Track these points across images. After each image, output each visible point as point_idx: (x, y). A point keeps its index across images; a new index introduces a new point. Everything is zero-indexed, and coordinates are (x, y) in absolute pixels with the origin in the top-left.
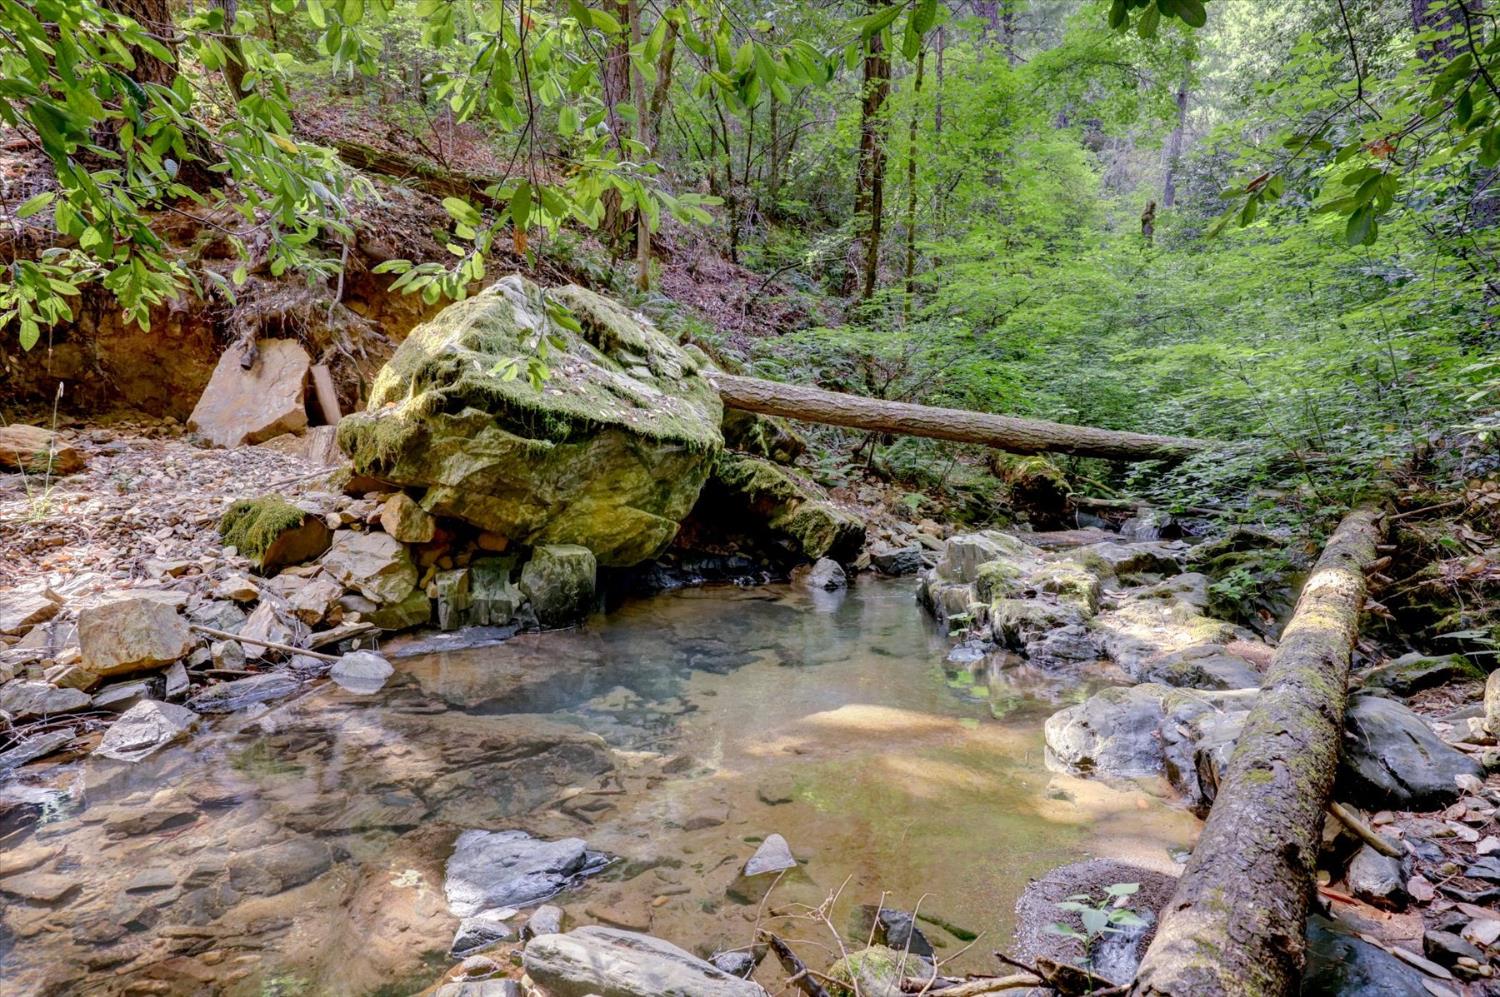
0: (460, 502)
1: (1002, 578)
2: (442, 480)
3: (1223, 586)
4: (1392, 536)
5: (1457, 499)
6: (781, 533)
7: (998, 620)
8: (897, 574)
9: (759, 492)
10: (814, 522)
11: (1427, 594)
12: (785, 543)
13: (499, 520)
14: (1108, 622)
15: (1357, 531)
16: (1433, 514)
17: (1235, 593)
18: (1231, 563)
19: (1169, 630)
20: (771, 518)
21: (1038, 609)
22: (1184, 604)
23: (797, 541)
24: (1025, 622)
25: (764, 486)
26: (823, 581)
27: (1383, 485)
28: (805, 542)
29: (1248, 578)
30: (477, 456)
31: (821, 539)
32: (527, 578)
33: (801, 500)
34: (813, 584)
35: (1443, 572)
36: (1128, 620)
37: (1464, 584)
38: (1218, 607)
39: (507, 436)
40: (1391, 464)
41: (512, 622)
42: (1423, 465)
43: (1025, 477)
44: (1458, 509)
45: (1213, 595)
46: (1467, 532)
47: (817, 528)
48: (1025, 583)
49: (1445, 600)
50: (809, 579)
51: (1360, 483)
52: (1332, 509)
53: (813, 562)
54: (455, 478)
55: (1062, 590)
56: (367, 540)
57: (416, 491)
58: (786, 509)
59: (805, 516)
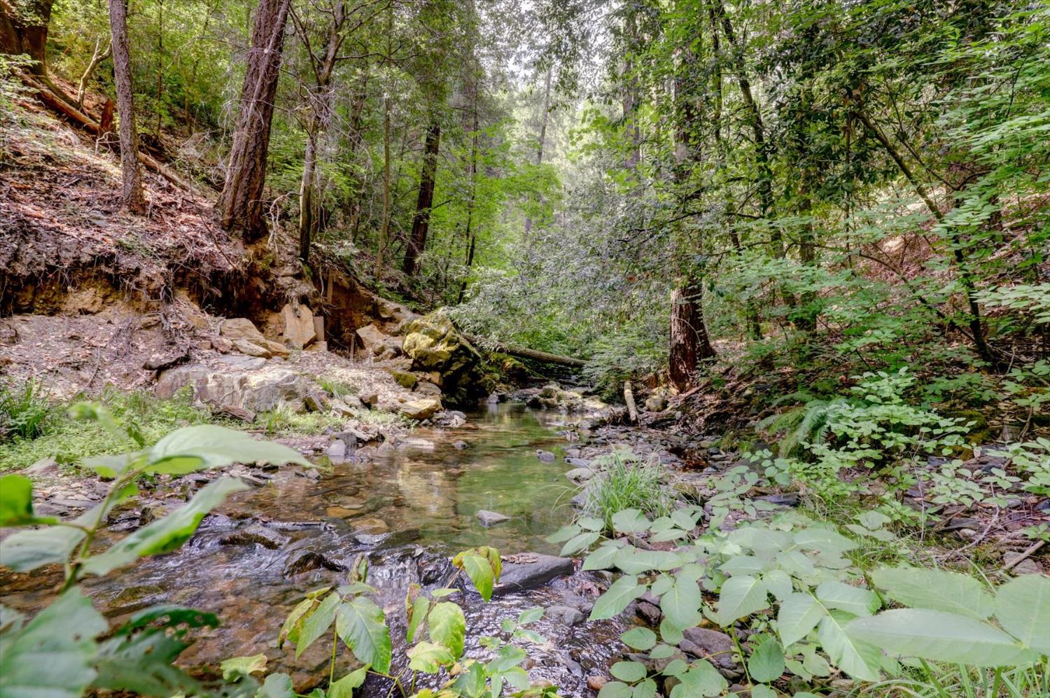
0: (453, 375)
1: (564, 396)
2: (452, 369)
4: (633, 385)
5: (640, 379)
6: (478, 386)
7: (565, 405)
10: (489, 382)
12: (482, 389)
14: (586, 404)
15: (628, 384)
16: (637, 382)
18: (601, 393)
19: (596, 405)
20: (474, 381)
21: (574, 401)
22: (597, 401)
24: (572, 404)
25: (474, 371)
26: (495, 402)
27: (630, 376)
28: (487, 389)
30: (461, 363)
31: (490, 388)
33: (483, 375)
34: (490, 403)
35: (640, 392)
36: (589, 404)
39: (466, 359)
40: (630, 372)
44: (641, 381)
45: (601, 399)
46: (643, 385)
47: (490, 384)
48: (569, 396)
50: (487, 401)
51: (625, 375)
52: (621, 381)
53: (488, 396)
55: (576, 398)
56: (429, 385)
57: (442, 372)
58: (480, 379)
59: (486, 381)
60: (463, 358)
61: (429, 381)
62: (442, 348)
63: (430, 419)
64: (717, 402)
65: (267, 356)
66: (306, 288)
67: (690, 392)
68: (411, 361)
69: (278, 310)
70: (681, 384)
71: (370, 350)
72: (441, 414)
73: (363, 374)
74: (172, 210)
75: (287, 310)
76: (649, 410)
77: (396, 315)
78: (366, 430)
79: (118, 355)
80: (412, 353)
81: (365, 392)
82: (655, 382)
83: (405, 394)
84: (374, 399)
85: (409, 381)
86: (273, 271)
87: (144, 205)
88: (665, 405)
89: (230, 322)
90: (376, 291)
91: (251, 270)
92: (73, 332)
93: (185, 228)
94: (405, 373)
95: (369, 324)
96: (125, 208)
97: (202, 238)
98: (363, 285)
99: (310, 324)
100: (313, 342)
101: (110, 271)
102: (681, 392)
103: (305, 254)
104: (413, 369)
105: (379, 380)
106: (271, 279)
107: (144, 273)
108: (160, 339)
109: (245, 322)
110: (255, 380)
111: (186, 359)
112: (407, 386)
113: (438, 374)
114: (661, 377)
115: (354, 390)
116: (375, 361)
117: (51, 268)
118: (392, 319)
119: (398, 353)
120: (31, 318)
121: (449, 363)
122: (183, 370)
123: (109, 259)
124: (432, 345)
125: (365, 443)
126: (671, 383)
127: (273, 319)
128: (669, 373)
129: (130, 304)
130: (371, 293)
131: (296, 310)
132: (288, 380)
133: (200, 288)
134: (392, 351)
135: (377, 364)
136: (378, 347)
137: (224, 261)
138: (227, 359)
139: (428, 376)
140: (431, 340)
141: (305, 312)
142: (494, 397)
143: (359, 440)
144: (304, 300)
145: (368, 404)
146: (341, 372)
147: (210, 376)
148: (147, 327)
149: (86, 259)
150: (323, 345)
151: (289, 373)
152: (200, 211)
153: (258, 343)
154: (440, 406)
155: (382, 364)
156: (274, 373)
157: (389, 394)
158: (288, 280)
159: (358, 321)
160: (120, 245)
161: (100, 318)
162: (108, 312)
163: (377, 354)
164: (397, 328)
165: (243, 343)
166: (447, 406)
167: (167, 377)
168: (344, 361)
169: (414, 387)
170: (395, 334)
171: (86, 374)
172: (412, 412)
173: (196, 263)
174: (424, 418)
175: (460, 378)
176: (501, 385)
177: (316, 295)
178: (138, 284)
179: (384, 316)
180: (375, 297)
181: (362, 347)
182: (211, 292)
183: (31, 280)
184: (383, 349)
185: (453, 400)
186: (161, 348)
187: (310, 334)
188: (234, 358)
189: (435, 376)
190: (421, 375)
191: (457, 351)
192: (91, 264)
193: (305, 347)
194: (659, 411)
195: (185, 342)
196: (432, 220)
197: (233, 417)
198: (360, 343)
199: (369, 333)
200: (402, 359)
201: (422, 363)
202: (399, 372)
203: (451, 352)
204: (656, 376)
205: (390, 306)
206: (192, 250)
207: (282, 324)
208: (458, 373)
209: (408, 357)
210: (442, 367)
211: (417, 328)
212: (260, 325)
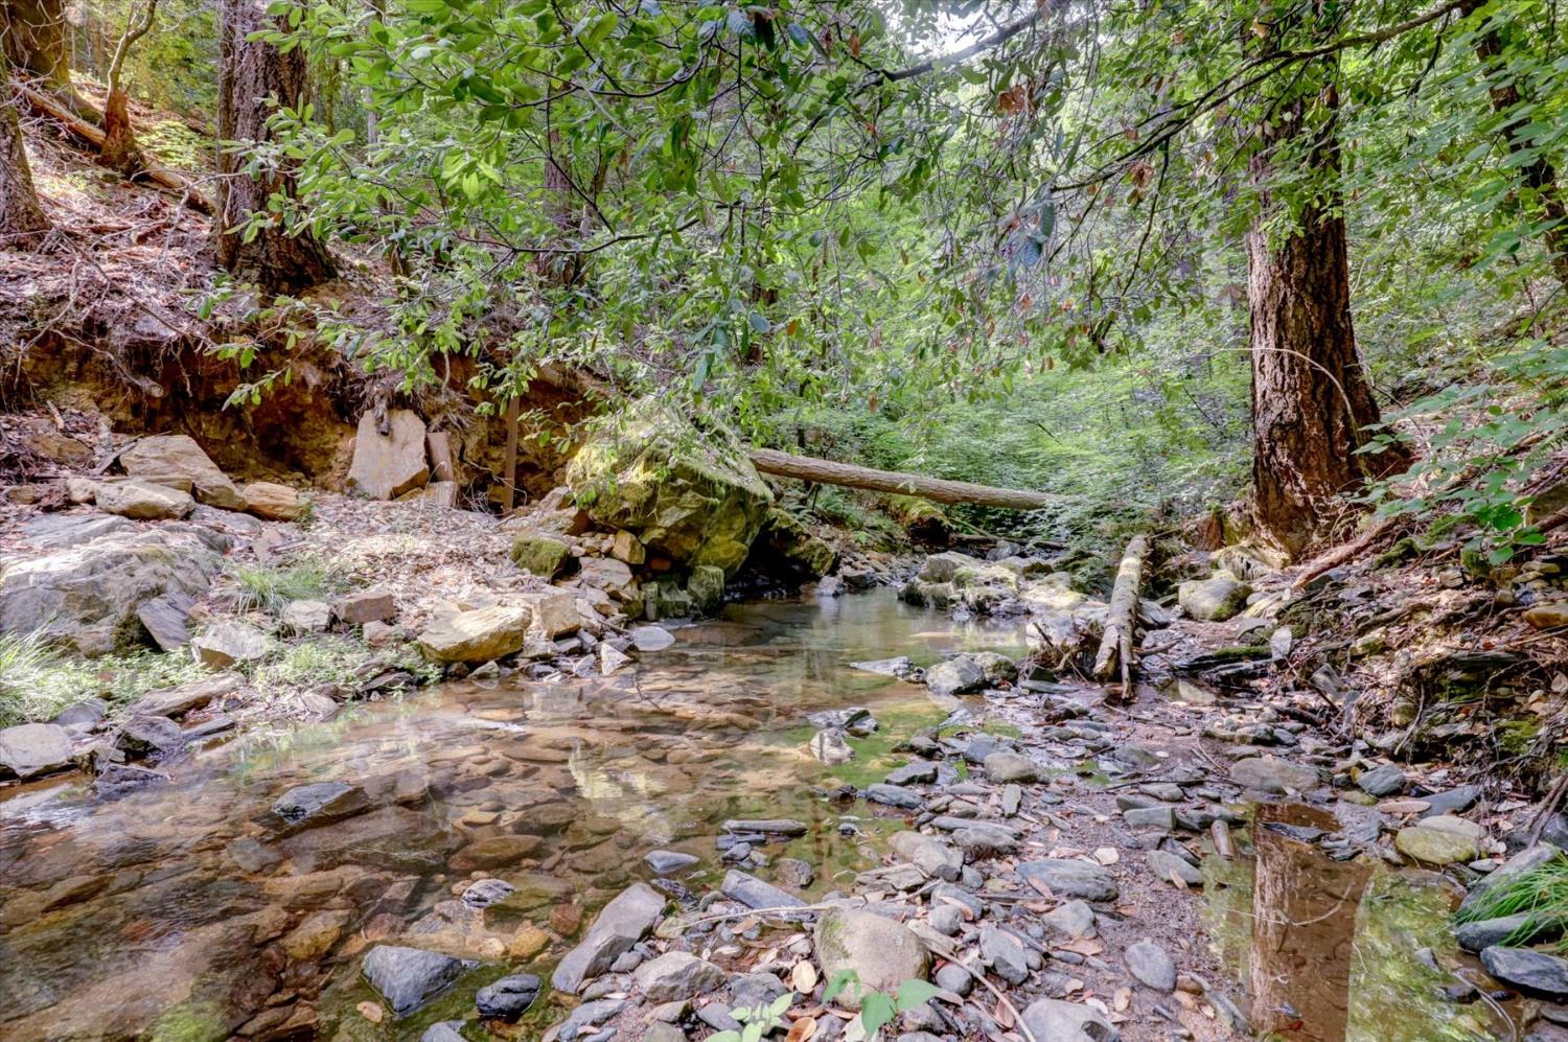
0: (666, 538)
1: (970, 577)
2: (660, 523)
3: (1078, 577)
4: (1152, 545)
5: (1177, 527)
6: (796, 559)
7: (971, 599)
8: (866, 587)
9: (780, 530)
10: (818, 551)
11: (1167, 574)
12: (797, 567)
13: (681, 548)
14: (1027, 596)
15: (1138, 543)
16: (1169, 536)
17: (1083, 580)
18: (1078, 566)
19: (1056, 598)
20: (786, 550)
21: (993, 591)
22: (1061, 586)
23: (806, 565)
24: (988, 598)
25: (784, 526)
26: (831, 591)
27: (1149, 521)
28: (814, 566)
29: (1090, 573)
30: (683, 508)
31: (824, 563)
32: (693, 586)
33: (808, 537)
34: (822, 595)
35: (1173, 563)
36: (1035, 595)
37: (1181, 567)
38: (1076, 587)
39: (699, 496)
40: (1151, 511)
41: (687, 615)
42: (1168, 511)
43: (920, 519)
44: (1178, 533)
45: (1073, 582)
46: (1183, 544)
47: (821, 555)
48: (982, 578)
49: (1174, 575)
50: (817, 591)
51: (1137, 521)
52: (1126, 534)
53: (818, 579)
54: (668, 523)
55: (1002, 581)
56: (607, 563)
57: (637, 531)
58: (798, 543)
59: (812, 548)
60: (689, 495)
61: (609, 554)
62: (634, 475)
64: (1445, 598)
67: (1322, 560)
70: (1294, 537)
75: (364, 422)
76: (1187, 615)
80: (575, 491)
82: (1218, 532)
84: (393, 608)
85: (544, 557)
88: (1238, 602)
89: (147, 446)
94: (557, 539)
102: (1295, 560)
106: (334, 365)
112: (537, 571)
113: (626, 538)
114: (1234, 520)
121: (651, 509)
124: (614, 472)
126: (1265, 534)
128: (1255, 508)
131: (382, 420)
139: (605, 544)
140: (614, 460)
141: (410, 424)
142: (830, 582)
145: (356, 623)
153: (178, 485)
165: (122, 488)
169: (557, 571)
174: (483, 660)
177: (434, 391)
182: (137, 389)
185: (681, 597)
189: (622, 544)
190: (589, 541)
194: (1219, 619)
201: (593, 515)
203: (655, 485)
204: (1220, 519)
207: (354, 450)
210: (633, 522)
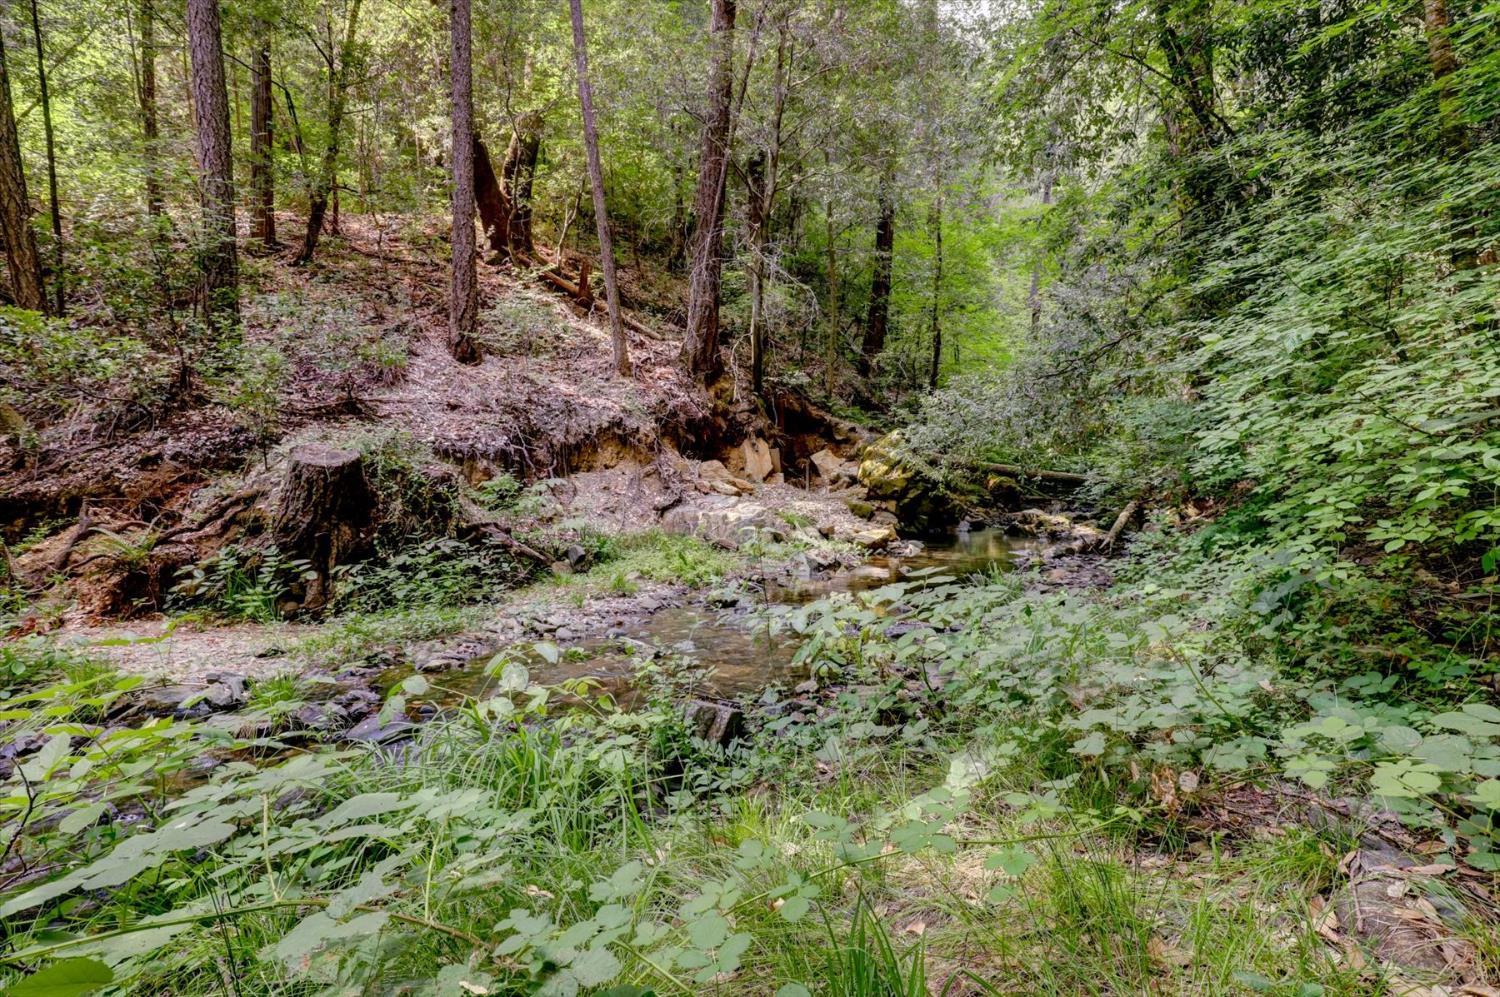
0: (910, 504)
2: (909, 496)
8: (982, 528)
10: (956, 508)
12: (950, 515)
20: (945, 508)
23: (953, 515)
26: (965, 529)
30: (917, 491)
31: (959, 514)
33: (952, 500)
34: (960, 531)
43: (1001, 486)
47: (959, 510)
50: (957, 529)
53: (958, 523)
54: (912, 496)
56: (885, 514)
57: (898, 500)
58: (949, 504)
60: (920, 484)
61: (886, 510)
62: (896, 474)
63: (884, 548)
65: (738, 494)
66: (761, 422)
68: (866, 490)
69: (739, 445)
70: (1201, 503)
71: (825, 478)
72: (895, 544)
73: (820, 506)
74: (648, 366)
75: (746, 445)
77: (852, 435)
78: (825, 557)
79: (634, 500)
80: (866, 481)
81: (823, 524)
83: (859, 523)
84: (832, 530)
85: (864, 511)
86: (732, 409)
87: (629, 366)
89: (705, 465)
90: (829, 410)
91: (714, 411)
92: (604, 484)
93: (662, 383)
94: (861, 503)
95: (823, 448)
96: (617, 373)
97: (676, 391)
98: (814, 404)
99: (768, 457)
100: (771, 474)
101: (620, 432)
102: (1200, 513)
103: (758, 387)
104: (868, 498)
105: (835, 512)
106: (730, 417)
107: (642, 430)
108: (658, 485)
109: (716, 463)
110: (732, 516)
111: (679, 502)
112: (862, 517)
113: (894, 503)
115: (813, 522)
116: (831, 491)
117: (587, 436)
118: (847, 441)
119: (853, 481)
120: (581, 475)
121: (905, 491)
122: (679, 509)
123: (619, 424)
124: (887, 473)
125: (825, 568)
126: (1191, 503)
127: (734, 454)
129: (634, 457)
130: (822, 413)
131: (754, 445)
132: (759, 515)
133: (678, 434)
134: (847, 479)
135: (833, 494)
136: (834, 474)
137: (695, 409)
138: (709, 499)
139: (884, 506)
140: (886, 468)
141: (763, 445)
142: (964, 526)
143: (820, 565)
144: (760, 434)
145: (826, 535)
146: (802, 504)
147: (700, 514)
148: (648, 475)
149: (605, 425)
150: (780, 476)
151: (759, 509)
152: (669, 363)
153: (729, 482)
154: (895, 536)
155: (838, 494)
156: (747, 509)
157: (845, 524)
158: (744, 416)
159: (811, 444)
160: (624, 410)
161: (617, 471)
162: (622, 465)
163: (834, 482)
164: (853, 451)
165: (719, 484)
166: (904, 535)
167: (669, 516)
168: (802, 493)
169: (869, 517)
170: (851, 459)
171: (619, 516)
172: (867, 541)
173: (674, 414)
174: (878, 548)
175: (920, 505)
176: (979, 509)
177: (770, 427)
178: (639, 441)
179: (838, 438)
180: (828, 417)
181: (818, 475)
182: (687, 439)
183: (578, 446)
184: (838, 477)
185: (913, 529)
186: (660, 492)
187: (768, 467)
188: (713, 497)
191: (913, 478)
192: (608, 428)
193: (765, 479)
195: (676, 486)
196: (892, 309)
197: (723, 547)
198: (815, 470)
199: (826, 460)
200: (857, 489)
201: (877, 492)
202: (855, 501)
203: (907, 479)
205: (845, 425)
206: (671, 404)
207: (743, 459)
208: (917, 500)
209: (864, 486)
210: (898, 496)
211: (871, 456)
212: (724, 461)
